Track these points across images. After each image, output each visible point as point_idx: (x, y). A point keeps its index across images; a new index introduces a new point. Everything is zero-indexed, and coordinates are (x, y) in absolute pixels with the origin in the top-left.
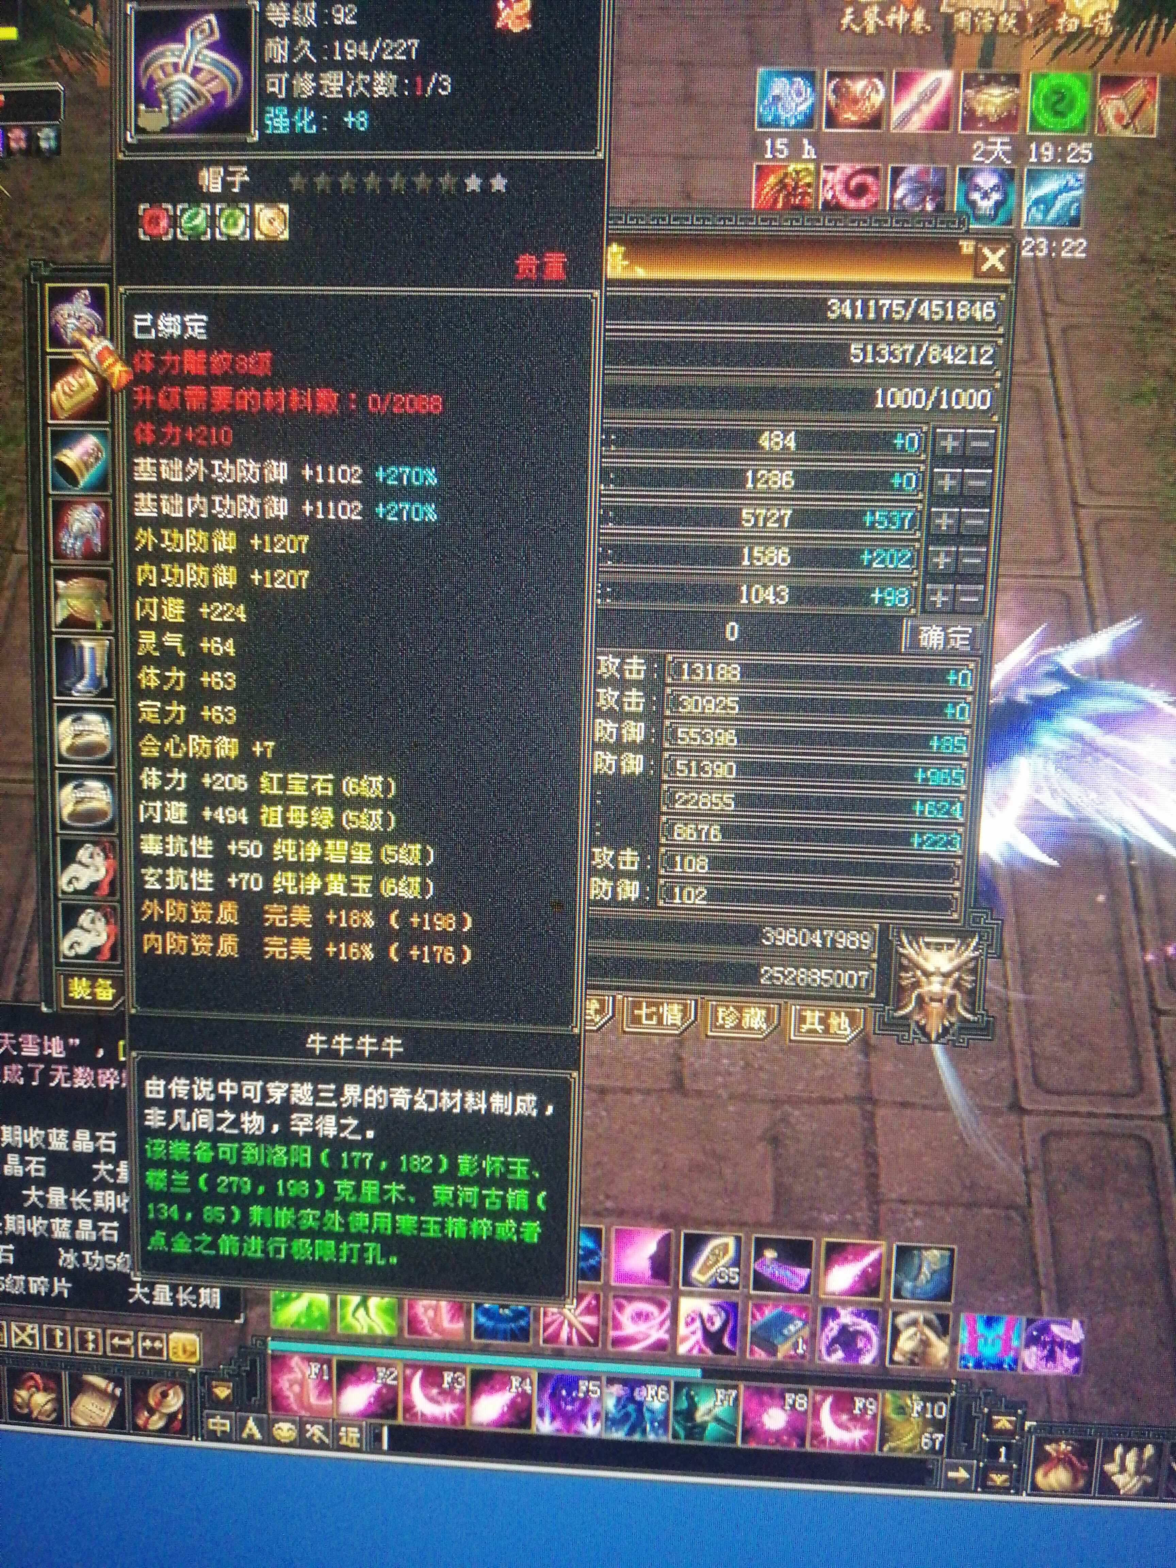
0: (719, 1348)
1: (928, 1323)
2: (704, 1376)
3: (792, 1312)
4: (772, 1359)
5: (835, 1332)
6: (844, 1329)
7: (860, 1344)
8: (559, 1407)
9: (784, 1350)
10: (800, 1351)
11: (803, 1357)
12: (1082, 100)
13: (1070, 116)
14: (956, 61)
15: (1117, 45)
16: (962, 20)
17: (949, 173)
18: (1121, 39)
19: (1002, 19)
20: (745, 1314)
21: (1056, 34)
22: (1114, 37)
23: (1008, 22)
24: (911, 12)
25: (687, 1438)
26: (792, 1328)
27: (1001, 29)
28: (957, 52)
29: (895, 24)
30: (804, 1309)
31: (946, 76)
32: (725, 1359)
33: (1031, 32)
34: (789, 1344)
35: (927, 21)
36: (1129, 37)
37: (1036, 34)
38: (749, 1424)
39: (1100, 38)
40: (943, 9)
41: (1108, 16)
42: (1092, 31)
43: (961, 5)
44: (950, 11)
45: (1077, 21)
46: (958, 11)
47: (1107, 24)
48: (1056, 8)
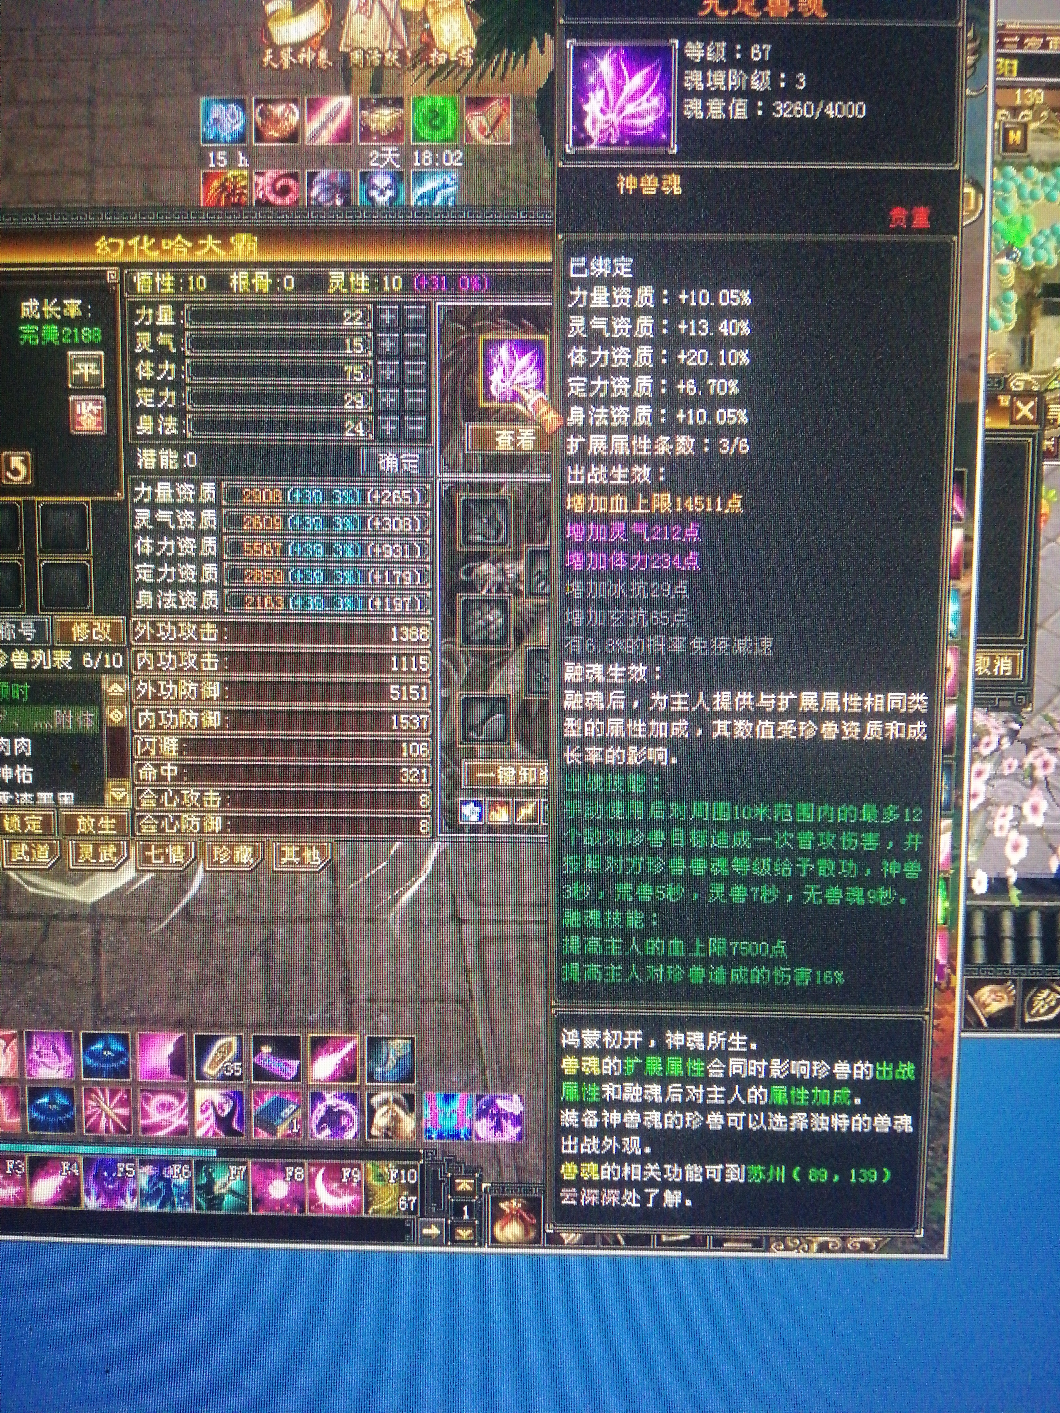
0: (230, 1131)
1: (397, 1101)
2: (219, 1155)
3: (287, 1098)
4: (273, 1138)
5: (322, 1113)
6: (329, 1110)
7: (344, 1122)
8: (103, 1187)
9: (282, 1130)
10: (295, 1130)
11: (298, 1134)
12: (452, 117)
13: (443, 130)
14: (354, 88)
15: (477, 73)
16: (356, 57)
17: (352, 175)
18: (481, 68)
19: (388, 56)
20: (249, 1101)
21: (429, 66)
22: (474, 67)
23: (392, 57)
24: (316, 51)
25: (208, 1209)
26: (288, 1111)
27: (387, 63)
28: (353, 82)
29: (305, 62)
30: (295, 1094)
31: (346, 101)
32: (235, 1140)
33: (410, 65)
34: (286, 1125)
35: (329, 58)
36: (487, 66)
37: (414, 66)
38: (257, 1195)
39: (464, 68)
40: (342, 49)
41: (470, 51)
42: (457, 62)
43: (355, 45)
44: (347, 50)
45: (445, 56)
46: (353, 50)
47: (469, 58)
48: (428, 45)
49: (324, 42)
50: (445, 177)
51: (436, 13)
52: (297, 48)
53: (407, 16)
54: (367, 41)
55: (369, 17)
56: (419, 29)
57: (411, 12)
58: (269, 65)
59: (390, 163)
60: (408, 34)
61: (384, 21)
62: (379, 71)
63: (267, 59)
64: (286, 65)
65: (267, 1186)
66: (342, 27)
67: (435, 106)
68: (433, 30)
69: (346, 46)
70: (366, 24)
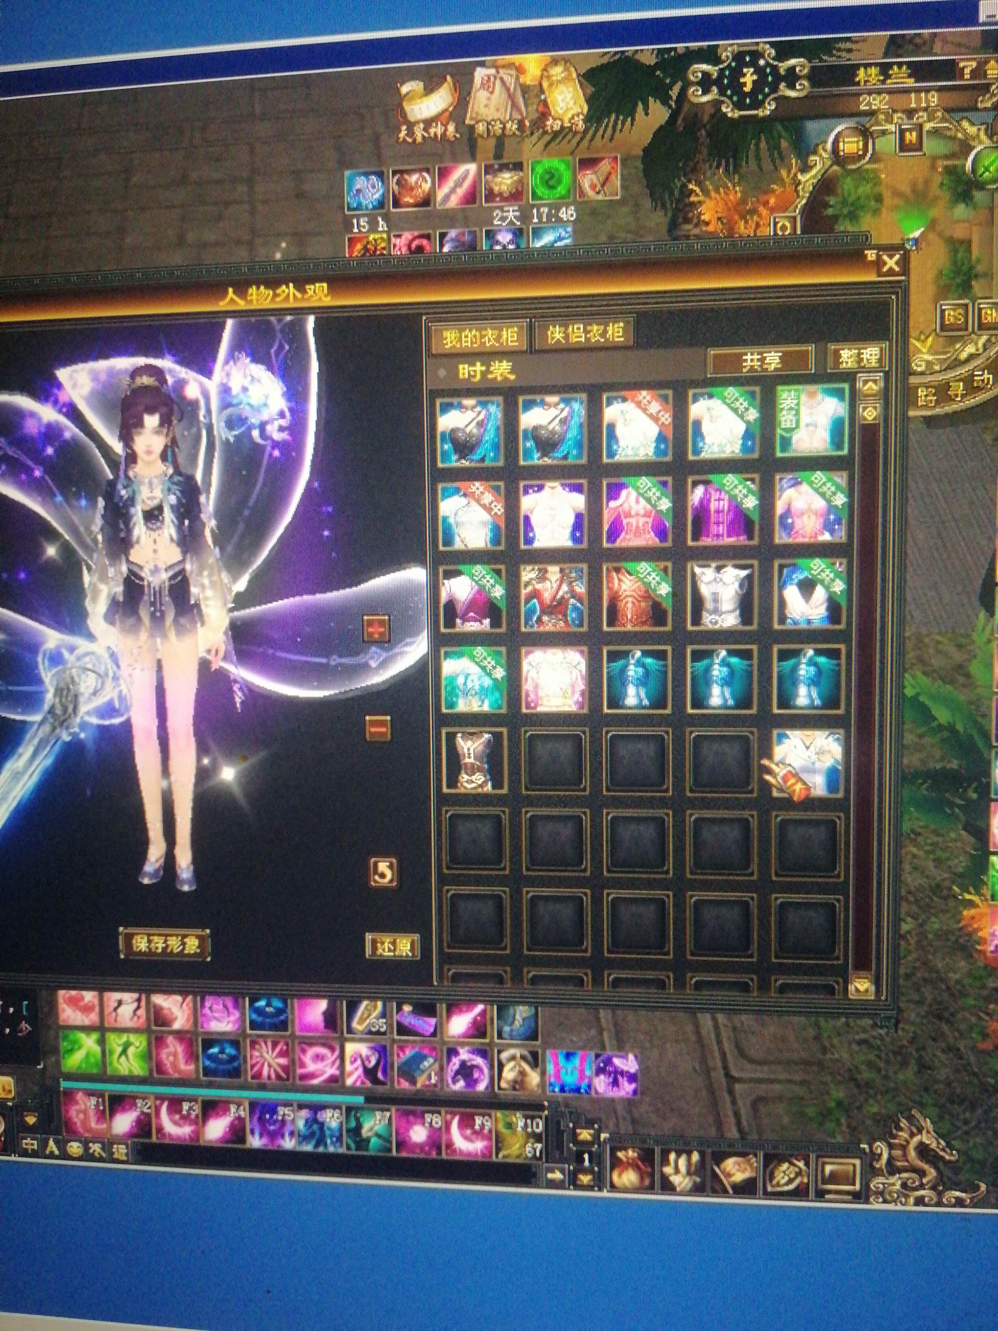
0: (375, 1081)
1: (523, 1058)
2: (366, 1102)
3: (426, 1052)
4: (414, 1088)
5: (457, 1067)
6: (463, 1064)
7: (476, 1075)
8: (265, 1128)
9: (421, 1081)
10: (433, 1081)
11: (435, 1085)
12: (567, 177)
13: (559, 189)
14: (479, 156)
15: (588, 137)
16: (481, 128)
17: (478, 234)
18: (591, 132)
19: (508, 126)
20: (392, 1054)
21: (545, 132)
22: (586, 132)
23: (512, 127)
24: (445, 125)
25: (357, 1149)
26: (426, 1064)
27: (508, 132)
28: (478, 150)
29: (435, 134)
30: (434, 1049)
31: (472, 167)
32: (380, 1089)
33: (528, 132)
34: (425, 1076)
35: (457, 130)
36: (597, 130)
37: (532, 134)
38: (400, 1138)
39: (576, 133)
40: (468, 122)
41: (581, 117)
42: (570, 128)
43: (479, 118)
44: (472, 123)
45: (559, 123)
46: (477, 122)
47: (581, 123)
48: (544, 114)
49: (451, 117)
50: (561, 230)
51: (551, 85)
52: (428, 123)
53: (525, 90)
54: (490, 113)
55: (492, 93)
56: (536, 101)
57: (529, 86)
58: (404, 140)
59: (511, 221)
60: (526, 106)
61: (504, 96)
62: (501, 141)
63: (403, 134)
64: (419, 139)
65: (408, 1130)
66: (468, 103)
67: (550, 168)
68: (549, 101)
69: (471, 119)
70: (489, 99)
